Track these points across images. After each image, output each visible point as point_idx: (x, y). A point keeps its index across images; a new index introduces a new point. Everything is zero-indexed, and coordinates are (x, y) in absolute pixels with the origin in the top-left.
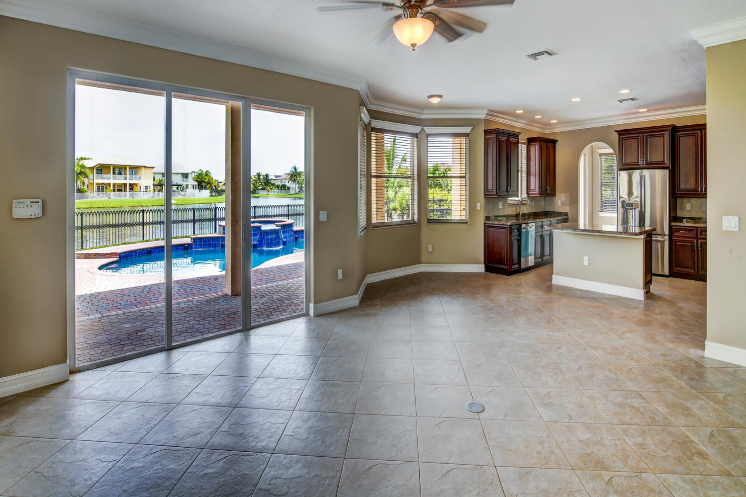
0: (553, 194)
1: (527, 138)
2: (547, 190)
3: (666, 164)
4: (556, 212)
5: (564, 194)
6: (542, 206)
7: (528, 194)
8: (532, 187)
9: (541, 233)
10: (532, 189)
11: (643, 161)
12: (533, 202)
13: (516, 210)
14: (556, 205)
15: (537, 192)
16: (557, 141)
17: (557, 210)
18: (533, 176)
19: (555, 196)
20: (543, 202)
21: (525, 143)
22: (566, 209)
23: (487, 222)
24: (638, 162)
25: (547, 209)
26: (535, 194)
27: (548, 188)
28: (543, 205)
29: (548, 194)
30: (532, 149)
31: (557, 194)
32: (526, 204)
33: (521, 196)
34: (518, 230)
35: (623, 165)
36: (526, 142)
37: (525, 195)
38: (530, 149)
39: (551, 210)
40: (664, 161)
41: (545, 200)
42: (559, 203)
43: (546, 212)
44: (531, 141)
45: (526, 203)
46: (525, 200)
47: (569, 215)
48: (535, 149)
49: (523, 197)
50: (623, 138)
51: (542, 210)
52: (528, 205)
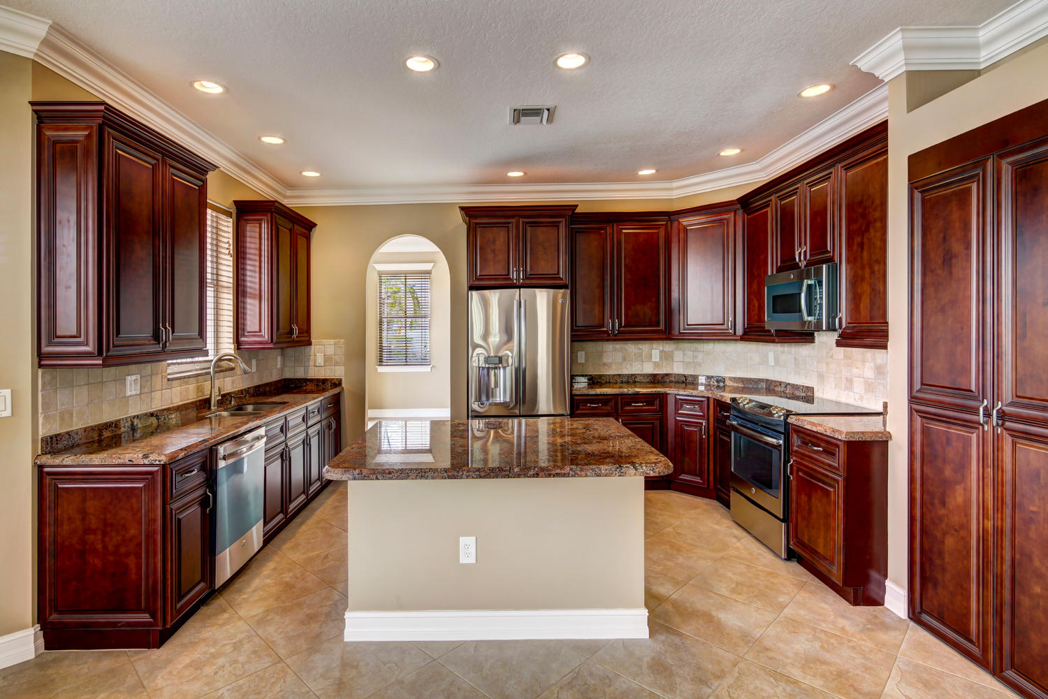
0: (305, 339)
1: (236, 202)
2: (291, 332)
3: (562, 279)
4: (311, 380)
5: (332, 341)
6: (276, 368)
7: (238, 343)
8: (251, 323)
9: (283, 446)
10: (248, 329)
11: (518, 271)
12: (254, 362)
13: (199, 389)
14: (312, 363)
15: (266, 337)
16: (315, 225)
17: (314, 373)
18: (253, 297)
19: (310, 344)
20: (279, 359)
21: (229, 214)
22: (338, 372)
23: (46, 460)
24: (508, 274)
25: (289, 375)
26: (260, 343)
27: (295, 327)
28: (279, 366)
29: (293, 341)
30: (251, 231)
31: (313, 341)
32: (233, 369)
33: (217, 350)
34: (203, 468)
35: (477, 279)
36: (233, 210)
37: (228, 347)
38: (244, 231)
39: (300, 373)
40: (558, 273)
41: (283, 355)
42: (320, 361)
43: (285, 380)
44: (246, 211)
45: (232, 365)
46: (230, 360)
47: (343, 385)
48: (259, 235)
49: (222, 352)
50: (476, 224)
51: (275, 377)
52: (238, 371)
